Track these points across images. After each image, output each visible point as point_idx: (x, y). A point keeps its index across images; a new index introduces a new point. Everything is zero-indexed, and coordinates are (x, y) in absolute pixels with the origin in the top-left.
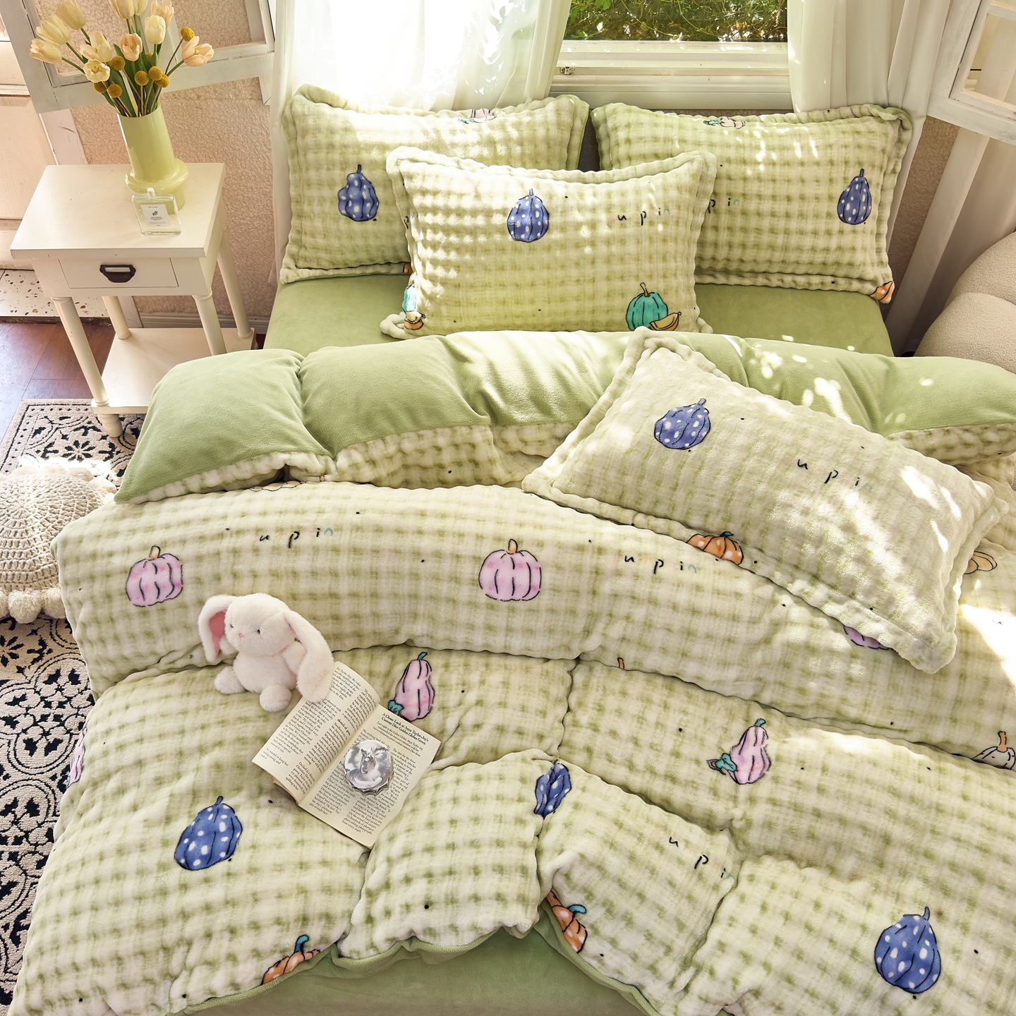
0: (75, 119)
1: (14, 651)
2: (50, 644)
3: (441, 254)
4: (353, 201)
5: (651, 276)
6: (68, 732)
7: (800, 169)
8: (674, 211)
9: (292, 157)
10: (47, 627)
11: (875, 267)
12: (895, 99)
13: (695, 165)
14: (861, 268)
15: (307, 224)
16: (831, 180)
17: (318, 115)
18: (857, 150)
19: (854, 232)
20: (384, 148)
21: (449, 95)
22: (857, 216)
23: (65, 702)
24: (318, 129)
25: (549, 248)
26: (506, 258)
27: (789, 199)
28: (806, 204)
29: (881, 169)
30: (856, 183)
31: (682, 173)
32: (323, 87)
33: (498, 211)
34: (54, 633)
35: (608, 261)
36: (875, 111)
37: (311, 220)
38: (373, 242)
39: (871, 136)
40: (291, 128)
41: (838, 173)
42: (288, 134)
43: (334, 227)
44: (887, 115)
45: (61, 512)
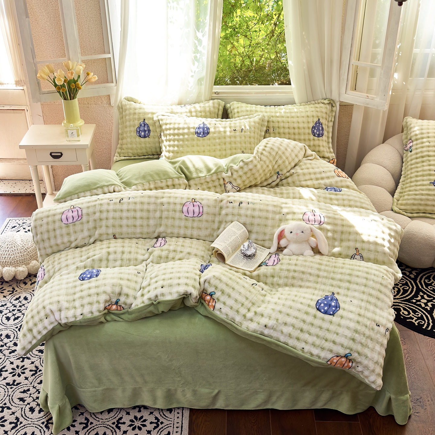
0: (43, 112)
1: (2, 291)
2: (16, 289)
3: (172, 143)
4: (141, 131)
5: (246, 149)
6: (23, 314)
7: (297, 118)
8: (253, 129)
9: (121, 120)
10: (16, 284)
11: (329, 153)
12: (329, 96)
13: (260, 116)
14: (323, 153)
15: (124, 141)
16: (308, 122)
17: (131, 105)
18: (316, 112)
19: (319, 140)
20: (153, 113)
21: (176, 101)
22: (319, 135)
23: (22, 306)
24: (130, 109)
25: (210, 139)
26: (195, 143)
27: (294, 128)
28: (300, 130)
29: (326, 119)
30: (318, 123)
31: (256, 119)
32: (132, 97)
33: (192, 128)
34: (18, 286)
35: (230, 143)
36: (323, 101)
37: (126, 139)
38: (148, 145)
39: (321, 108)
40: (121, 110)
41: (310, 120)
42: (120, 112)
43: (134, 140)
44: (326, 102)
45: (26, 241)
